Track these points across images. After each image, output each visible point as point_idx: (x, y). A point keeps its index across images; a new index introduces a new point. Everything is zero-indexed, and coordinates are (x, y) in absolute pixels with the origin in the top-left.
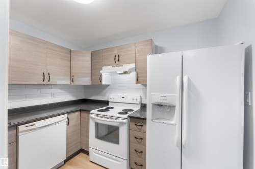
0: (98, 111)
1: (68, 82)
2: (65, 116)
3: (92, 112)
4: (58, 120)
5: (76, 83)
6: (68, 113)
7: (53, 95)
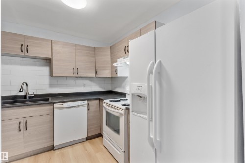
0: (110, 101)
1: (93, 75)
2: (86, 102)
3: (105, 101)
4: (80, 104)
5: (99, 76)
6: (88, 100)
7: (84, 85)
